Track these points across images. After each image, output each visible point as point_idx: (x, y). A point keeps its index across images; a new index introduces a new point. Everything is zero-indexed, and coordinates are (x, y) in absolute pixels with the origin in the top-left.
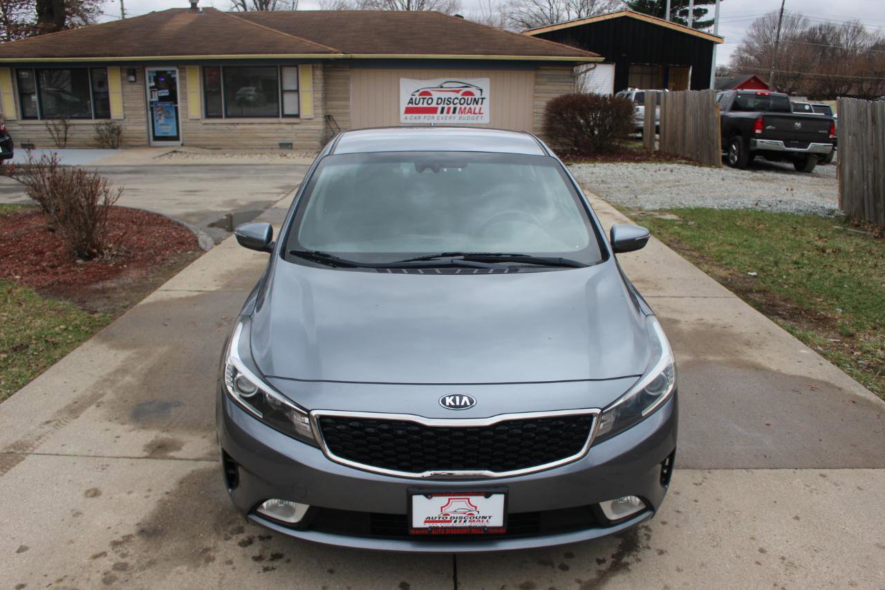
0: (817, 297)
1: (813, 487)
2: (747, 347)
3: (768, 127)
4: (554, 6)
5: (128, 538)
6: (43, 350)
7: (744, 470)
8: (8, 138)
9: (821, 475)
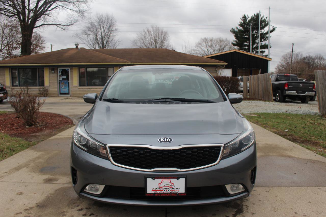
0: (312, 137)
1: (316, 192)
2: (285, 151)
3: (290, 86)
4: (209, 51)
5: (31, 208)
6: (9, 152)
7: (286, 187)
8: (6, 91)
9: (319, 189)
